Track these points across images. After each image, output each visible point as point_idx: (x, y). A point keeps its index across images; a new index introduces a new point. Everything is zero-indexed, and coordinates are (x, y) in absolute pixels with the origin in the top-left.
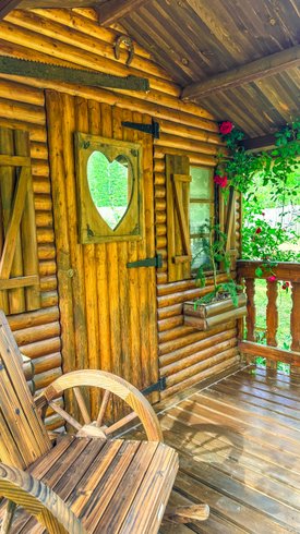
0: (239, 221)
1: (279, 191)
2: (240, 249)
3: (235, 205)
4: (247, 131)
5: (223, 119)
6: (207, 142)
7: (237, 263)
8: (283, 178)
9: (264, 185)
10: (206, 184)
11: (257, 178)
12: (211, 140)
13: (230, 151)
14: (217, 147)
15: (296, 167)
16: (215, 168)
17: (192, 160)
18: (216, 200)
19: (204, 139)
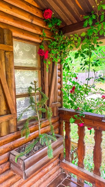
0: (60, 82)
1: (86, 63)
2: (61, 101)
3: (57, 72)
4: (63, 19)
5: (45, 7)
6: (31, 23)
7: (59, 111)
8: (89, 54)
9: (76, 58)
10: (34, 56)
11: (72, 54)
12: (35, 22)
13: (52, 33)
14: (41, 29)
15: (98, 46)
16: (40, 44)
17: (15, 34)
18: (42, 68)
19: (29, 20)
